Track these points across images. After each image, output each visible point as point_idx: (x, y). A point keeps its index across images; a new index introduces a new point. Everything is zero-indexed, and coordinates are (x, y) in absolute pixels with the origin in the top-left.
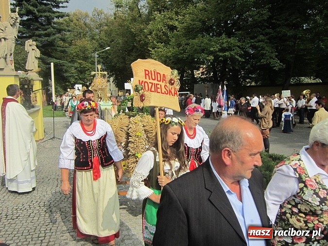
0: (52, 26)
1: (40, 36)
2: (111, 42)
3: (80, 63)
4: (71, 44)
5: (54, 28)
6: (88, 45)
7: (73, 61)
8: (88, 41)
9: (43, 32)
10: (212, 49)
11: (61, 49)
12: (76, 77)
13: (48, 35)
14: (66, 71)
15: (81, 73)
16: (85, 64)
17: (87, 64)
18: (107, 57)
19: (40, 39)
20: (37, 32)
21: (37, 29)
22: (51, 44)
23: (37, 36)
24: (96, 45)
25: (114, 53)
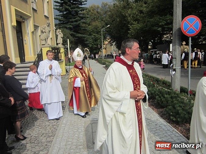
0: (78, 16)
1: (72, 22)
2: (113, 22)
3: (94, 35)
4: (89, 25)
5: (79, 17)
6: (99, 25)
7: (90, 35)
8: (99, 22)
9: (74, 20)
10: (160, 24)
11: (84, 28)
12: (92, 43)
13: (76, 21)
14: (87, 41)
15: (95, 41)
16: (97, 36)
17: (98, 36)
18: (110, 31)
19: (72, 24)
20: (71, 20)
21: (71, 18)
22: (78, 26)
23: (70, 22)
24: (104, 24)
25: (114, 28)
